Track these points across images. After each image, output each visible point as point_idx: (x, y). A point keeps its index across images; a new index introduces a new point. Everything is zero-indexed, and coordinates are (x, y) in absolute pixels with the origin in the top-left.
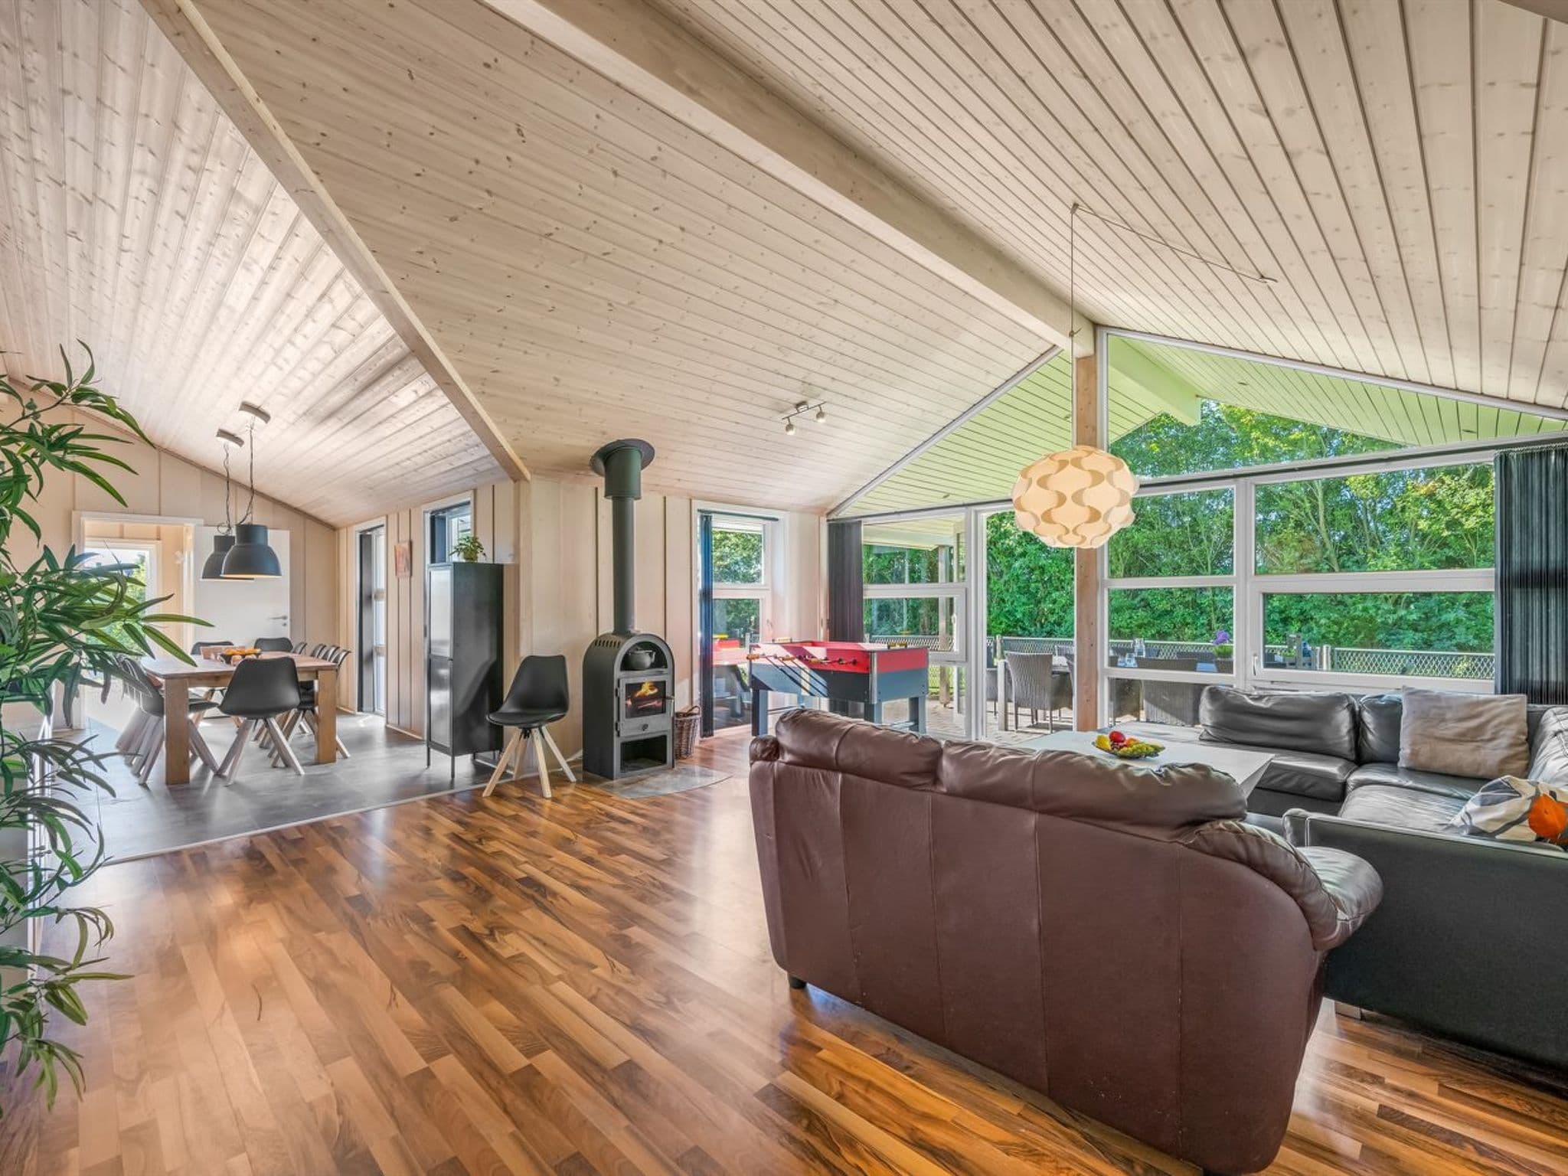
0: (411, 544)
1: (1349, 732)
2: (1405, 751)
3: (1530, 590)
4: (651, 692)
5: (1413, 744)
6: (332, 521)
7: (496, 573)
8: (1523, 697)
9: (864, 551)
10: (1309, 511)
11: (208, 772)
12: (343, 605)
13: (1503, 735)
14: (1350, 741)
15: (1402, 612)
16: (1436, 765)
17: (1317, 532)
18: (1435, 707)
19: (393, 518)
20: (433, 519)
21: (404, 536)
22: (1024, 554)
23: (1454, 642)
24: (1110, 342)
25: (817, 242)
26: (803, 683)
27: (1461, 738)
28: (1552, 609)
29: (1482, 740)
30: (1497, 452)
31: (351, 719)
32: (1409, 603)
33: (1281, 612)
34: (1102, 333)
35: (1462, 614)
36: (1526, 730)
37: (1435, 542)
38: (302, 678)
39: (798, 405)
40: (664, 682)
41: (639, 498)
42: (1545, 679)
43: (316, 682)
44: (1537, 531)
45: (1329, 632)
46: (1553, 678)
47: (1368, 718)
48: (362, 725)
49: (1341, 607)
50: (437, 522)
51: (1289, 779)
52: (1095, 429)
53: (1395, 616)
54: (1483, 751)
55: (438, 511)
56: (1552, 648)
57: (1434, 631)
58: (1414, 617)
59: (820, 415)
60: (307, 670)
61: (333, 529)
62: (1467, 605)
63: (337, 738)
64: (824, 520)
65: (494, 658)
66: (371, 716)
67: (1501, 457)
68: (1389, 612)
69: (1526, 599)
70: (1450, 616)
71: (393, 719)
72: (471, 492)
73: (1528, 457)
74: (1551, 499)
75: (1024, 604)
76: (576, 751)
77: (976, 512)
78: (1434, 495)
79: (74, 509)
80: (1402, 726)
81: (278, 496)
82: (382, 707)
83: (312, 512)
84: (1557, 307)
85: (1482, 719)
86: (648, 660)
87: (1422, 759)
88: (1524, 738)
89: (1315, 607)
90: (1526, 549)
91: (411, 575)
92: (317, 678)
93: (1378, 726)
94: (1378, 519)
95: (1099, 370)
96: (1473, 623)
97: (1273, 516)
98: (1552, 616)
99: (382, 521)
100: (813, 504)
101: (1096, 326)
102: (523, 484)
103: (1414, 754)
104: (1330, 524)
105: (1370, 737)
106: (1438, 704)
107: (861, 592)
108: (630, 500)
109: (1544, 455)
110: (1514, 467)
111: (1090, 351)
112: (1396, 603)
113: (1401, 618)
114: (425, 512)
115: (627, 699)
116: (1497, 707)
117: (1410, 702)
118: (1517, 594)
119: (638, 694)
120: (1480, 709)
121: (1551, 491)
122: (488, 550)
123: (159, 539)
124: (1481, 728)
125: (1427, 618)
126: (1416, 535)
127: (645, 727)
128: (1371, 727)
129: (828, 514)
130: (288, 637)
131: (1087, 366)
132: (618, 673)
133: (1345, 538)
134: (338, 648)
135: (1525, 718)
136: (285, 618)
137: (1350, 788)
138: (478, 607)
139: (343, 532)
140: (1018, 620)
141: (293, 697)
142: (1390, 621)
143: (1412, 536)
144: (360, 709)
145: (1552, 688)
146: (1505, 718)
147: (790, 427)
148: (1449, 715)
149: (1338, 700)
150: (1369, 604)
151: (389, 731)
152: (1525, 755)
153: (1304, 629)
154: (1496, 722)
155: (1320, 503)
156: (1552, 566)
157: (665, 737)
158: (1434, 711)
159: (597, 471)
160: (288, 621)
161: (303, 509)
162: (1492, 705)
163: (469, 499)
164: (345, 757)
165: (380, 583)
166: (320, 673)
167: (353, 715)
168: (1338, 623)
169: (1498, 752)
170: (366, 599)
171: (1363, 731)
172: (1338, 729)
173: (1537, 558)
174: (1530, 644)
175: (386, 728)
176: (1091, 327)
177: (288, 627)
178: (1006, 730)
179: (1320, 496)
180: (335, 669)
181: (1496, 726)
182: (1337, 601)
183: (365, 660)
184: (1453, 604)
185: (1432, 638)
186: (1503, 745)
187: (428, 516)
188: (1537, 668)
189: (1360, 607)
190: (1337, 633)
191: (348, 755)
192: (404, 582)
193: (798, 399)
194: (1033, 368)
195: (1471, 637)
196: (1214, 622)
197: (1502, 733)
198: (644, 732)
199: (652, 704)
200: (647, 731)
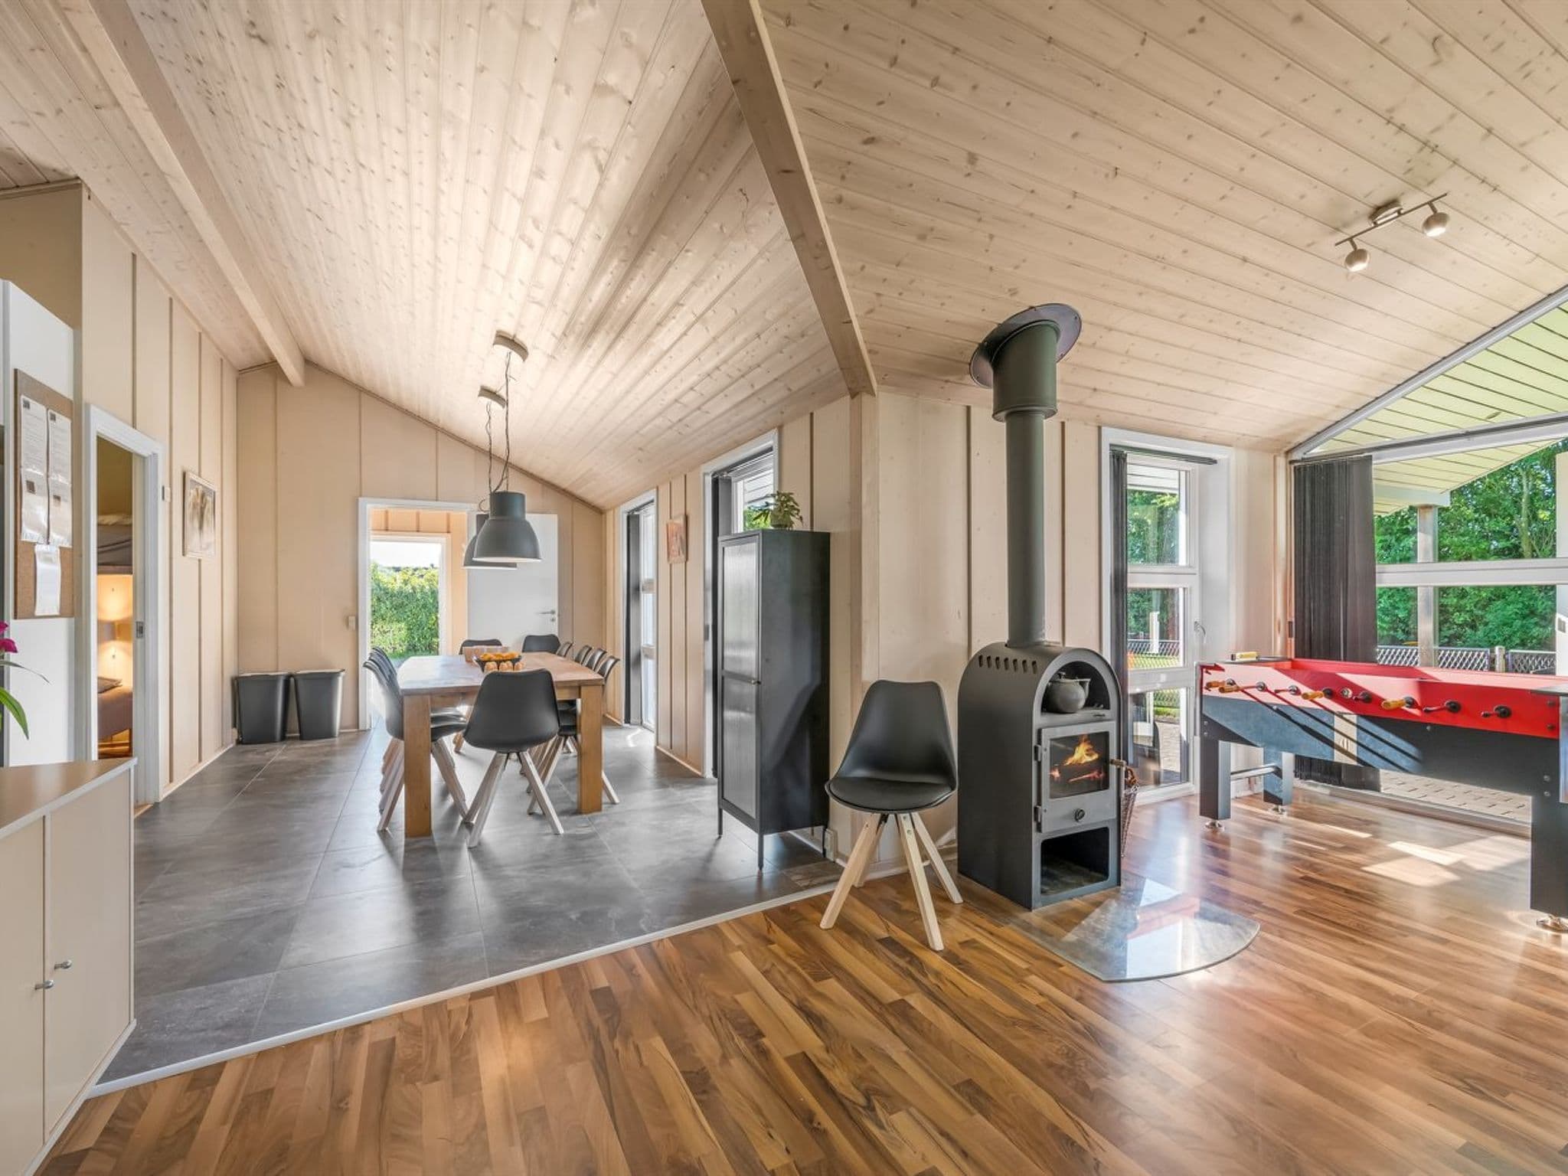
0: (686, 518)
4: (1089, 759)
6: (600, 502)
7: (820, 544)
11: (457, 816)
12: (610, 596)
19: (664, 490)
20: (715, 483)
21: (678, 510)
26: (1338, 739)
31: (617, 732)
38: (561, 695)
39: (1377, 211)
40: (1106, 735)
43: (579, 701)
48: (631, 745)
50: (721, 486)
55: (721, 471)
59: (1437, 219)
60: (567, 685)
61: (599, 511)
63: (604, 776)
64: (1281, 461)
65: (818, 682)
66: (639, 730)
71: (665, 739)
72: (774, 433)
79: (361, 496)
81: (546, 476)
82: (650, 720)
83: (579, 492)
86: (1081, 694)
91: (687, 559)
92: (580, 697)
99: (651, 495)
100: (1271, 436)
102: (866, 398)
107: (1371, 576)
108: (1039, 416)
114: (705, 474)
115: (1052, 769)
119: (1069, 762)
122: (805, 512)
123: (448, 532)
127: (1079, 815)
129: (1288, 453)
130: (557, 635)
132: (1038, 719)
134: (605, 653)
136: (553, 612)
138: (795, 599)
139: (610, 515)
141: (550, 723)
144: (628, 720)
147: (1357, 255)
151: (662, 759)
157: (1105, 830)
159: (982, 381)
160: (556, 616)
161: (570, 489)
163: (770, 443)
164: (613, 803)
165: (647, 572)
166: (583, 689)
167: (618, 726)
170: (633, 591)
175: (656, 750)
177: (556, 624)
180: (600, 685)
183: (632, 663)
187: (709, 480)
191: (617, 800)
192: (678, 568)
198: (1078, 824)
199: (1091, 775)
200: (1083, 821)
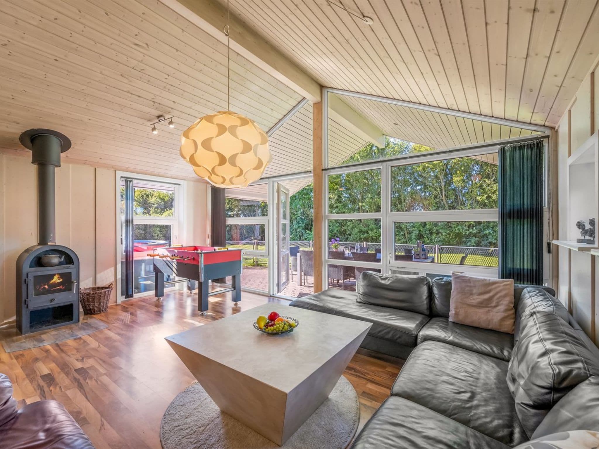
1: (427, 298)
2: (452, 312)
3: (515, 220)
4: (59, 281)
5: (456, 308)
8: (512, 280)
9: (227, 201)
10: (439, 191)
13: (502, 304)
14: (427, 304)
15: (471, 230)
16: (467, 322)
17: (442, 200)
18: (468, 286)
22: (337, 207)
23: (488, 241)
24: (328, 95)
25: (143, 14)
27: (481, 305)
28: (525, 231)
29: (491, 307)
30: (499, 147)
32: (473, 227)
33: (430, 230)
34: (325, 91)
35: (491, 231)
36: (513, 300)
37: (482, 204)
39: (158, 117)
41: (59, 166)
42: (522, 267)
44: (518, 188)
45: (446, 238)
46: (526, 267)
47: (436, 291)
49: (450, 228)
51: (388, 333)
52: (321, 139)
53: (469, 232)
54: (491, 314)
56: (525, 251)
57: (481, 237)
58: (475, 232)
59: (171, 123)
62: (492, 228)
64: (209, 186)
67: (501, 149)
68: (466, 230)
69: (513, 224)
70: (487, 232)
73: (514, 149)
74: (525, 171)
75: (337, 227)
76: (11, 317)
77: (273, 182)
78: (482, 186)
80: (451, 297)
84: (535, 10)
85: (491, 294)
87: (461, 317)
88: (512, 305)
89: (441, 228)
90: (513, 199)
93: (440, 296)
94: (464, 195)
95: (323, 109)
96: (494, 234)
97: (427, 194)
98: (525, 234)
101: (322, 87)
103: (457, 314)
104: (447, 197)
105: (436, 301)
106: (469, 284)
107: (225, 221)
108: (51, 167)
109: (522, 147)
110: (508, 154)
111: (319, 99)
112: (469, 227)
113: (471, 232)
116: (499, 287)
117: (456, 283)
118: (509, 221)
119: (51, 282)
120: (490, 288)
121: (525, 167)
124: (490, 299)
125: (479, 233)
126: (475, 202)
127: (52, 300)
128: (437, 296)
131: (318, 106)
132: (27, 269)
133: (452, 202)
135: (513, 293)
137: (419, 340)
140: (335, 234)
142: (467, 234)
143: (474, 201)
145: (525, 271)
146: (503, 293)
147: (154, 129)
148: (475, 291)
149: (421, 280)
150: (460, 227)
152: (513, 316)
153: (437, 237)
154: (498, 296)
155: (443, 189)
156: (525, 207)
157: (72, 305)
158: (467, 288)
162: (497, 285)
168: (449, 234)
169: (499, 314)
171: (433, 298)
172: (421, 297)
173: (518, 202)
174: (515, 249)
176: (319, 87)
178: (301, 285)
179: (443, 186)
181: (498, 298)
182: (448, 225)
184: (488, 227)
185: (481, 240)
186: (502, 310)
188: (518, 261)
189: (457, 229)
190: (448, 238)
193: (158, 113)
194: (296, 110)
195: (494, 239)
196: (406, 234)
197: (501, 302)
198: (51, 304)
199: (60, 287)
200: (53, 303)
